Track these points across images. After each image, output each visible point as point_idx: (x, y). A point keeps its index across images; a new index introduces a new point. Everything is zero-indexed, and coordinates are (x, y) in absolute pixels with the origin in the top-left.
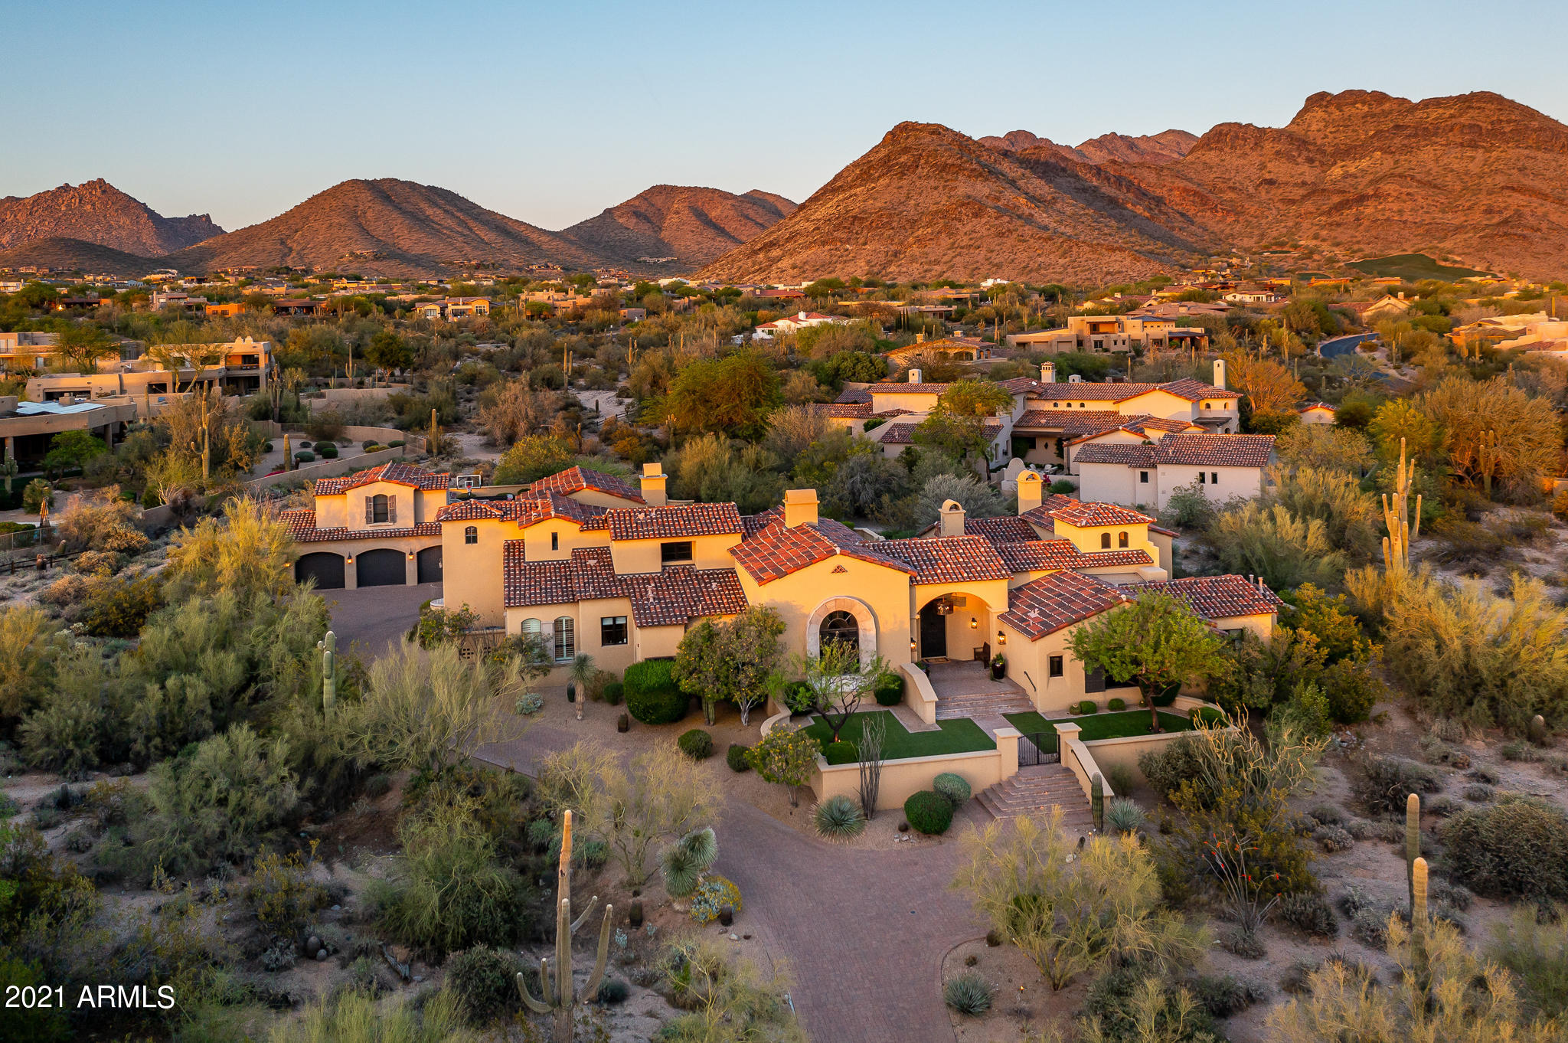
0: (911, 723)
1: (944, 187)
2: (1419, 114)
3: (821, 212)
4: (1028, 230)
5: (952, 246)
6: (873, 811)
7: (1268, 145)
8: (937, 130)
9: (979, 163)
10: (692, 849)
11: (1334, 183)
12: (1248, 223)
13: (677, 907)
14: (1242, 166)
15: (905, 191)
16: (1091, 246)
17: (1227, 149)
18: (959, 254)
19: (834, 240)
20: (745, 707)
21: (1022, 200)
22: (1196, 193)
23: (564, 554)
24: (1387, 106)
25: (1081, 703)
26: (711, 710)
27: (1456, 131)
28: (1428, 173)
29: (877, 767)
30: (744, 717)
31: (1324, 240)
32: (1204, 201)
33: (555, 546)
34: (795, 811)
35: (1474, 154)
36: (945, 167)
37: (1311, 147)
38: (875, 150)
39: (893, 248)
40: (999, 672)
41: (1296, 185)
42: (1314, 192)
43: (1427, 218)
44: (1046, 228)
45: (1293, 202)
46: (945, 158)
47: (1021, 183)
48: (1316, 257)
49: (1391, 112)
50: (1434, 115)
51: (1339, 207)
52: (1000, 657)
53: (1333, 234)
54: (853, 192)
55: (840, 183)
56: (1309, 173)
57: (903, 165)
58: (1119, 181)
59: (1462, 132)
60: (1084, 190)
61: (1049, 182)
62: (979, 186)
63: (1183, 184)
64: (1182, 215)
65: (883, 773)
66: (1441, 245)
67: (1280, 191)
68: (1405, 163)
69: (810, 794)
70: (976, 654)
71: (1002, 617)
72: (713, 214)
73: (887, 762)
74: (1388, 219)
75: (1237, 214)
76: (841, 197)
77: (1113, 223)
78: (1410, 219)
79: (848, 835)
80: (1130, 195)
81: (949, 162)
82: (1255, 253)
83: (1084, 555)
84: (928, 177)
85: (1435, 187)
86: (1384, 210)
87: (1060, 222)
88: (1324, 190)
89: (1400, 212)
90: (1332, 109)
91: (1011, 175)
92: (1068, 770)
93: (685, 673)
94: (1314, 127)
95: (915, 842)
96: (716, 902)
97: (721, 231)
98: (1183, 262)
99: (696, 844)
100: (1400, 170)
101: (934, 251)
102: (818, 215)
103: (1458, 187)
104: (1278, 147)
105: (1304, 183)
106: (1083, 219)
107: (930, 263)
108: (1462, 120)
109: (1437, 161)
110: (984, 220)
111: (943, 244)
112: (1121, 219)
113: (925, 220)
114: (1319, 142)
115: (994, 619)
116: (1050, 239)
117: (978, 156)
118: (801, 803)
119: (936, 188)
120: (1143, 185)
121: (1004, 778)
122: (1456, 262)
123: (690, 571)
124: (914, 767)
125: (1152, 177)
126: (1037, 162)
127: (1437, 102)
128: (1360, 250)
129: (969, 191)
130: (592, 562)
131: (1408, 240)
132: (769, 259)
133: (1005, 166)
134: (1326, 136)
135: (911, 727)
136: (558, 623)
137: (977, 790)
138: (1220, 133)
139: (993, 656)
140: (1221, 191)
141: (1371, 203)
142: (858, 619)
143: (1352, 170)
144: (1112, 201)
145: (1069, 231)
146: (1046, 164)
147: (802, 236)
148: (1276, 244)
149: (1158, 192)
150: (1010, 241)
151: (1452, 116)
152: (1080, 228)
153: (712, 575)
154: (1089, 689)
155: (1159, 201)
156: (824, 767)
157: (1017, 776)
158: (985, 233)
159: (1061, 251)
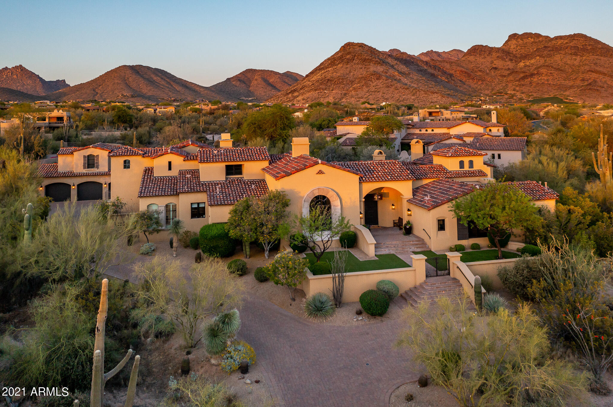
0: (361, 256)
1: (365, 68)
2: (554, 42)
3: (315, 78)
4: (399, 85)
5: (368, 91)
6: (340, 303)
7: (494, 54)
8: (362, 45)
9: (379, 58)
10: (223, 323)
11: (521, 69)
12: (487, 84)
13: (213, 361)
14: (484, 62)
15: (348, 69)
16: (424, 91)
17: (478, 55)
18: (371, 94)
19: (320, 89)
20: (267, 248)
21: (396, 73)
22: (466, 73)
23: (174, 172)
24: (541, 39)
25: (456, 246)
26: (248, 250)
27: (569, 49)
28: (558, 65)
29: (343, 276)
30: (267, 253)
31: (517, 91)
32: (469, 75)
33: (170, 168)
34: (293, 303)
35: (576, 58)
36: (365, 60)
37: (511, 55)
38: (337, 53)
39: (344, 92)
40: (409, 231)
41: (505, 69)
42: (513, 72)
43: (559, 83)
44: (406, 84)
45: (505, 76)
46: (365, 56)
47: (396, 67)
48: (515, 98)
49: (542, 41)
50: (560, 42)
51: (523, 78)
52: (408, 223)
53: (521, 89)
54: (328, 70)
55: (322, 67)
56: (511, 65)
57: (348, 59)
58: (435, 67)
59: (571, 49)
60: (421, 71)
61: (407, 67)
62: (379, 68)
63: (461, 69)
64: (461, 81)
65: (346, 280)
66: (564, 93)
67: (499, 72)
68: (549, 61)
69: (303, 294)
70: (394, 223)
71: (409, 201)
72: (271, 81)
73: (348, 274)
74: (543, 83)
75: (482, 81)
76: (323, 72)
77: (433, 83)
78: (552, 83)
79: (325, 316)
80: (439, 73)
81: (367, 58)
82: (490, 96)
83: (451, 172)
84: (358, 64)
85: (561, 70)
86: (541, 79)
87: (412, 82)
88: (517, 72)
89: (548, 80)
90: (519, 40)
91: (392, 63)
92: (454, 279)
93: (232, 227)
94: (512, 47)
95: (366, 320)
96: (238, 358)
97: (274, 87)
98: (462, 98)
99: (226, 319)
100: (546, 64)
101: (361, 93)
102: (314, 79)
103: (570, 70)
104: (498, 55)
105: (509, 69)
106: (421, 81)
107: (359, 98)
108: (571, 44)
109: (561, 60)
110: (381, 81)
111: (364, 90)
112: (436, 82)
113: (357, 81)
114: (514, 53)
115: (405, 202)
116: (408, 89)
117: (378, 56)
118: (297, 299)
119: (361, 68)
120: (444, 69)
121: (418, 284)
122: (570, 100)
123: (240, 181)
124: (365, 277)
125: (447, 66)
126: (402, 59)
127: (561, 37)
128: (532, 95)
129: (375, 69)
130: (188, 176)
131: (551, 91)
132: (293, 97)
133: (389, 60)
134: (517, 51)
135: (361, 258)
136: (167, 206)
137: (402, 291)
138: (475, 49)
139: (404, 222)
140: (476, 72)
141: (536, 77)
142: (331, 200)
143: (528, 64)
144: (433, 75)
145: (415, 86)
146: (406, 60)
147: (307, 87)
148: (499, 93)
149: (451, 72)
150: (392, 89)
151: (567, 43)
152: (420, 85)
153: (252, 182)
154: (459, 238)
155: (451, 75)
156: (310, 276)
157: (425, 282)
158: (382, 86)
159: (412, 93)
